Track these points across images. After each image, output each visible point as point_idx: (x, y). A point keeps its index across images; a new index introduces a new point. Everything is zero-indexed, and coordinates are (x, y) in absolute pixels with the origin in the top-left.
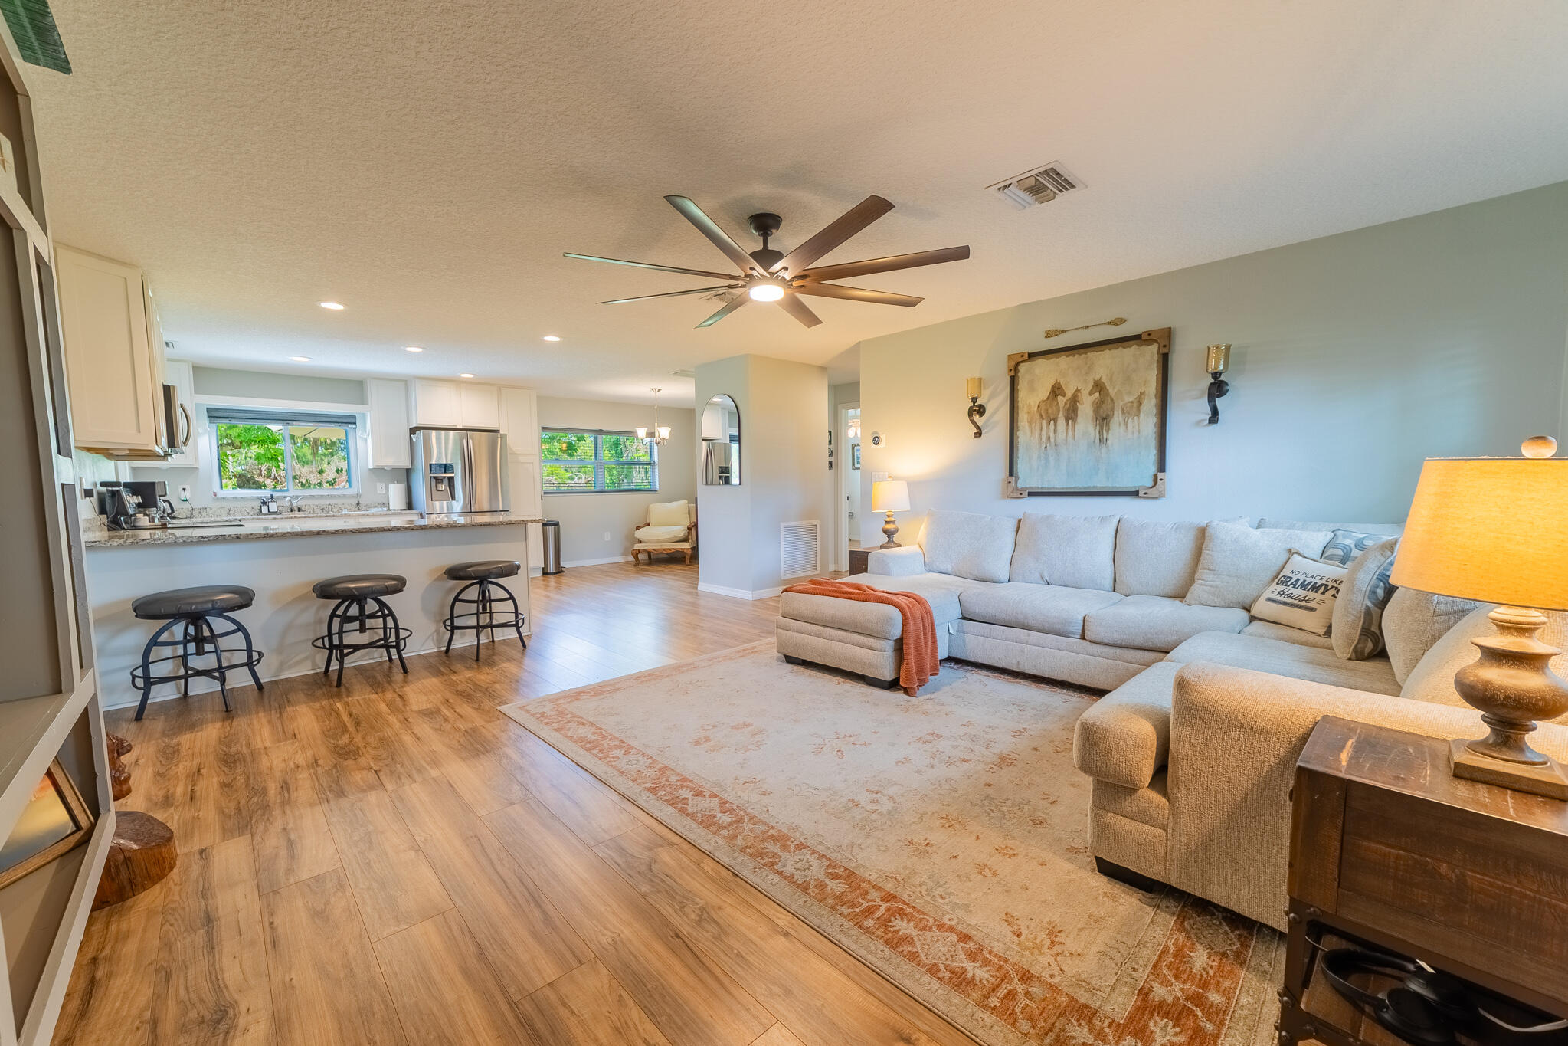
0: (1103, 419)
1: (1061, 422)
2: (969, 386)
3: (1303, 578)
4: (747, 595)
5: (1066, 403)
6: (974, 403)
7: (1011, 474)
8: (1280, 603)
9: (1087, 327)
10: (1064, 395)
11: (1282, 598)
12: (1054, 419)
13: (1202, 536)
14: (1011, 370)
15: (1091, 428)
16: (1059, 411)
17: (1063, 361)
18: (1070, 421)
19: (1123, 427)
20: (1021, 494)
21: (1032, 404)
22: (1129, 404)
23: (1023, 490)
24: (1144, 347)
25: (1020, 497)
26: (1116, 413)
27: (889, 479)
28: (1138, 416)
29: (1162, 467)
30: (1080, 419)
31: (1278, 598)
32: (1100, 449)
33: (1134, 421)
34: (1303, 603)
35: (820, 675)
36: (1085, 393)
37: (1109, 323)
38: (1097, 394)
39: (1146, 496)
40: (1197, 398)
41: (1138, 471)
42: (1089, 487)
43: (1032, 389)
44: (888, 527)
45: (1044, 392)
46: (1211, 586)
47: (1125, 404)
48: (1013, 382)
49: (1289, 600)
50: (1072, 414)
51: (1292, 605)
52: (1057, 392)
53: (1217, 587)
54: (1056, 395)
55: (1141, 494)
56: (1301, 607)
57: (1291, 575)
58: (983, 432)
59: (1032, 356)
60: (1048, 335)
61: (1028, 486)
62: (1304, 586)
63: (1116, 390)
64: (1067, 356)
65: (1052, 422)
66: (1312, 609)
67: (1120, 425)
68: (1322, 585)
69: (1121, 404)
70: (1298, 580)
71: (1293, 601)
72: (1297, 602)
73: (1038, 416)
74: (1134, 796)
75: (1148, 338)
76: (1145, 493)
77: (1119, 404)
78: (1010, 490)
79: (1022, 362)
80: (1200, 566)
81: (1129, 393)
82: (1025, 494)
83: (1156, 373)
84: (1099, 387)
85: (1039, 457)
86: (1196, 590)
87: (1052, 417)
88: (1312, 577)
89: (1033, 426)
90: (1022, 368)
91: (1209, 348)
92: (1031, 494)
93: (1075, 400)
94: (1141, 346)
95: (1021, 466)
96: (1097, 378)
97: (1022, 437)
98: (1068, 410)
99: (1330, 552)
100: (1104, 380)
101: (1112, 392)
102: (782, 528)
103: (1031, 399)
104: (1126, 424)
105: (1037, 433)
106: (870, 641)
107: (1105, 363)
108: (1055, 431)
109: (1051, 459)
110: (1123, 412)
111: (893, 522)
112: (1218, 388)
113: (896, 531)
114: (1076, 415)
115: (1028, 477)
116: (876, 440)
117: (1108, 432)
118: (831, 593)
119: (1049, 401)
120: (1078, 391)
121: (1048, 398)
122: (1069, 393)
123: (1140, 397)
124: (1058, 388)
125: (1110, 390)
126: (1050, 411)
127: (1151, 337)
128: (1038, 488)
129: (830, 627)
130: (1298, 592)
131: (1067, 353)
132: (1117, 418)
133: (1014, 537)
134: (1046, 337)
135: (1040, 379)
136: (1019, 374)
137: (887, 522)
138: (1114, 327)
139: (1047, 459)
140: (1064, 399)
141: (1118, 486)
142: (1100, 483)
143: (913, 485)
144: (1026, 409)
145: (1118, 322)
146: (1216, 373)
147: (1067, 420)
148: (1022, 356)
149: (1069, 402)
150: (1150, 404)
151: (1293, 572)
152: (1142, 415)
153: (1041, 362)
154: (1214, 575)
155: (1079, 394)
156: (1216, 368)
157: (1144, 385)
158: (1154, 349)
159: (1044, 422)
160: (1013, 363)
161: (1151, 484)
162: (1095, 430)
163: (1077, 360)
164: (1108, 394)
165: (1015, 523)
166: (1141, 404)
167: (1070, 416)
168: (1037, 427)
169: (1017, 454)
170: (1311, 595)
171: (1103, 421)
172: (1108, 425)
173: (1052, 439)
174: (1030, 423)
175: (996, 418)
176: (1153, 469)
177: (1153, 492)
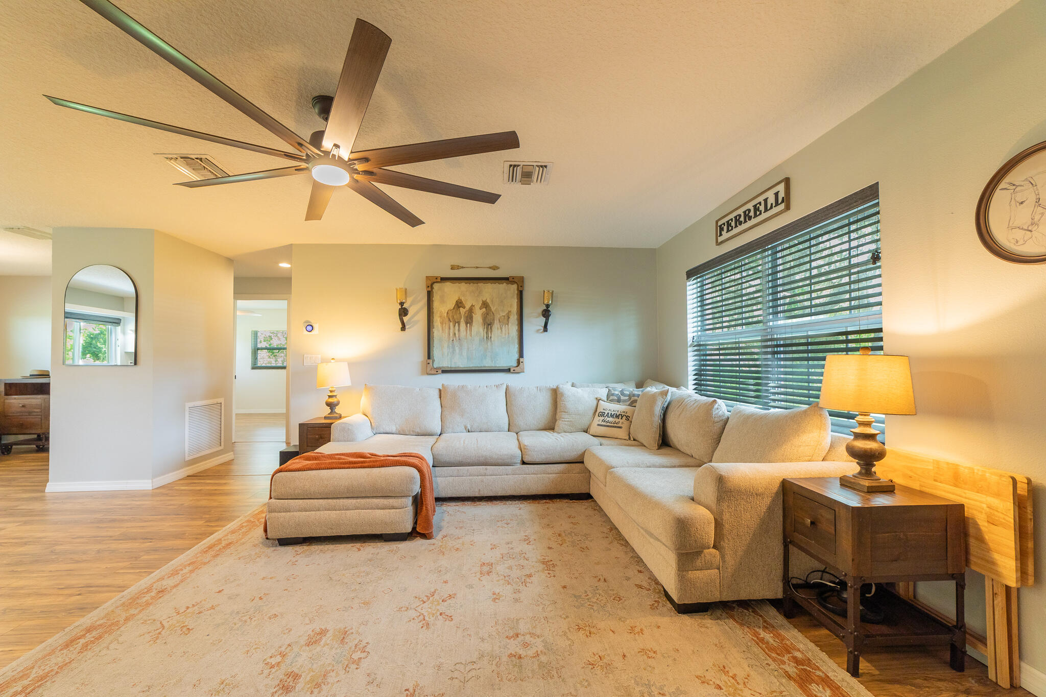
0: (488, 325)
1: (463, 324)
2: (398, 293)
3: (610, 412)
4: (146, 485)
5: (465, 313)
6: (402, 306)
7: (429, 358)
8: (605, 426)
9: (477, 267)
10: (464, 308)
11: (605, 424)
12: (458, 322)
13: (556, 395)
14: (428, 287)
15: (481, 330)
16: (461, 317)
17: (463, 286)
18: (468, 324)
19: (500, 331)
20: (437, 372)
21: (443, 310)
22: (503, 317)
23: (439, 368)
24: (510, 285)
25: (436, 373)
26: (495, 321)
27: (332, 361)
28: (508, 324)
29: (521, 355)
30: (474, 324)
31: (603, 423)
32: (487, 343)
33: (505, 328)
34: (615, 425)
35: (331, 547)
36: (477, 307)
37: (490, 268)
38: (484, 309)
39: (515, 372)
40: (537, 317)
41: (508, 358)
42: (481, 367)
43: (443, 301)
44: (331, 400)
45: (451, 304)
46: (568, 421)
47: (501, 317)
48: (430, 294)
49: (608, 424)
50: (469, 320)
51: (611, 426)
52: (460, 305)
53: (570, 421)
54: (459, 307)
55: (512, 371)
56: (616, 427)
57: (604, 411)
58: (407, 327)
59: (444, 279)
60: (453, 268)
61: (441, 366)
62: (612, 416)
63: (495, 308)
64: (466, 283)
65: (457, 324)
66: (620, 427)
67: (498, 329)
68: (619, 415)
69: (499, 316)
70: (608, 413)
71: (610, 424)
72: (612, 425)
73: (447, 320)
74: (702, 555)
75: (512, 280)
76: (514, 370)
77: (497, 317)
78: (429, 369)
79: (437, 282)
80: (558, 411)
81: (503, 311)
82: (440, 371)
83: (516, 301)
84: (485, 305)
85: (448, 346)
86: (560, 424)
87: (457, 321)
88: (614, 411)
89: (444, 325)
90: (436, 286)
91: (544, 291)
92: (444, 372)
93: (471, 311)
94: (508, 284)
95: (436, 352)
96: (484, 299)
97: (437, 332)
98: (467, 317)
99: (611, 398)
100: (488, 301)
101: (493, 309)
102: (187, 409)
103: (442, 308)
104: (501, 329)
105: (447, 331)
106: (391, 502)
107: (489, 291)
108: (459, 330)
109: (457, 349)
110: (499, 320)
111: (335, 396)
112: (546, 314)
113: (338, 404)
114: (472, 321)
115: (442, 358)
116: (310, 327)
117: (491, 332)
118: (339, 466)
119: (454, 310)
120: (473, 306)
121: (454, 308)
122: (468, 307)
123: (508, 313)
124: (460, 303)
125: (492, 308)
126: (455, 317)
127: (514, 280)
128: (448, 367)
129: (344, 498)
130: (611, 419)
131: (466, 281)
132: (496, 325)
133: (440, 402)
134: (452, 269)
135: (447, 296)
136: (434, 290)
137: (330, 397)
138: (492, 270)
139: (453, 347)
140: (464, 310)
141: (498, 366)
142: (488, 364)
143: (353, 365)
144: (438, 315)
145: (495, 268)
146: (548, 305)
147: (467, 323)
148: (436, 278)
149: (467, 313)
150: (514, 318)
151: (604, 410)
152: (510, 324)
153: (448, 284)
154: (568, 415)
155: (473, 308)
156: (548, 302)
157: (511, 306)
158: (515, 286)
159: (451, 324)
160: (430, 283)
161: (515, 364)
162: (484, 331)
163: (472, 287)
164: (491, 310)
165: (437, 391)
166: (509, 318)
167: (468, 321)
168: (447, 327)
169: (433, 344)
170: (617, 420)
171: (488, 326)
172: (491, 328)
173: (457, 335)
174: (442, 323)
175: (416, 318)
176: (516, 356)
177: (517, 369)
